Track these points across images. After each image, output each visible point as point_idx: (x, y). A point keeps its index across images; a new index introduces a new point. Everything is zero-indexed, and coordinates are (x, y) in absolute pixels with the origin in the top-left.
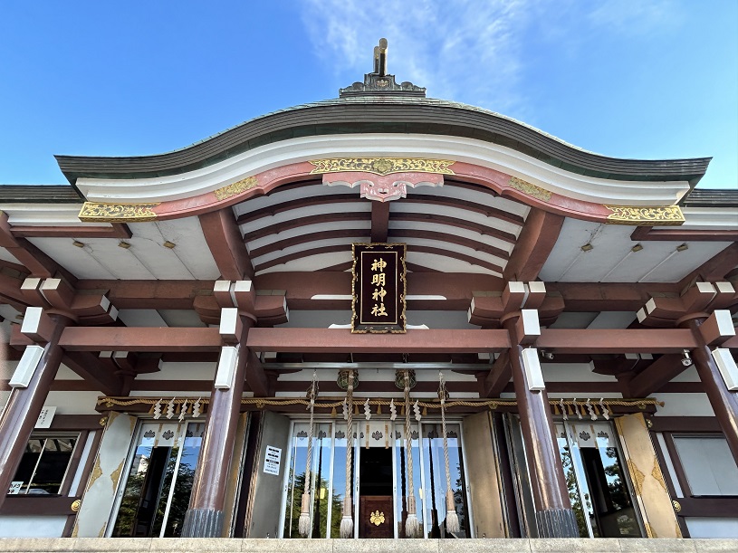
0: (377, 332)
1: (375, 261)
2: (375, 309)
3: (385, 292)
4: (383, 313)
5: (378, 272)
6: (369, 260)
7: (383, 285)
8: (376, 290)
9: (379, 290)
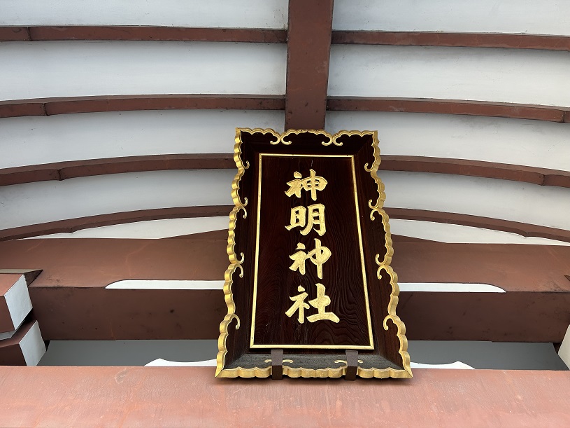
0: (307, 373)
1: (297, 175)
2: (299, 302)
3: (327, 253)
4: (323, 315)
5: (305, 199)
6: (280, 173)
7: (322, 231)
8: (301, 246)
9: (310, 246)
